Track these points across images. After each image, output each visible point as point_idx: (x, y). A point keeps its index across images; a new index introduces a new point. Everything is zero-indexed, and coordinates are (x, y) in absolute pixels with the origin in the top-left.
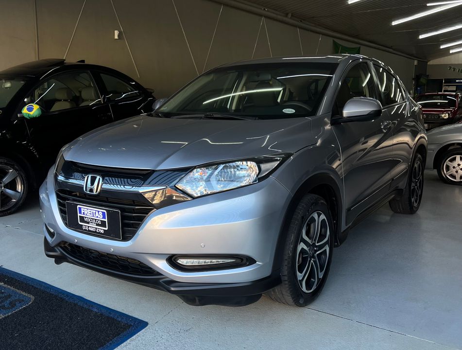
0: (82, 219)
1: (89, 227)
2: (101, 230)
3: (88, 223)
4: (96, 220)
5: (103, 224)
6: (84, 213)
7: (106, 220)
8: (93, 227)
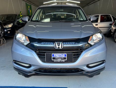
0: (54, 58)
1: (57, 61)
2: (64, 60)
3: (57, 59)
4: (61, 58)
5: (65, 58)
6: (55, 56)
7: (66, 57)
8: (59, 60)
